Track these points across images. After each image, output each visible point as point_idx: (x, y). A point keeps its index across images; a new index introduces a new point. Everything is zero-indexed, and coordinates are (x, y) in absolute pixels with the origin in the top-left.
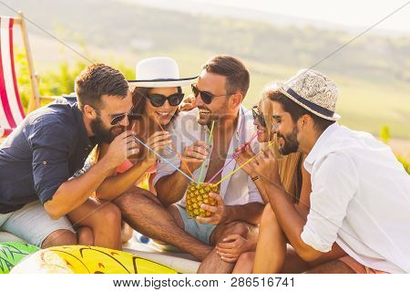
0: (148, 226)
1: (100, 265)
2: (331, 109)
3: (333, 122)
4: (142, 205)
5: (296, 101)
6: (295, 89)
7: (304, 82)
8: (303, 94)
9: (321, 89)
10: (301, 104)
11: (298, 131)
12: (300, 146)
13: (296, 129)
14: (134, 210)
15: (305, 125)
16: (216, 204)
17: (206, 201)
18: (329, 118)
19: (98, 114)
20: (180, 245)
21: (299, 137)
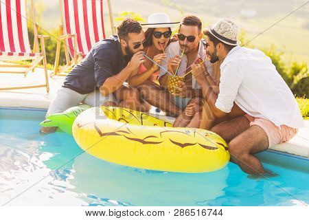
5: (215, 36)
8: (219, 32)
9: (228, 29)
10: (217, 37)
11: (217, 51)
12: (219, 58)
15: (220, 48)
19: (127, 43)
21: (217, 54)
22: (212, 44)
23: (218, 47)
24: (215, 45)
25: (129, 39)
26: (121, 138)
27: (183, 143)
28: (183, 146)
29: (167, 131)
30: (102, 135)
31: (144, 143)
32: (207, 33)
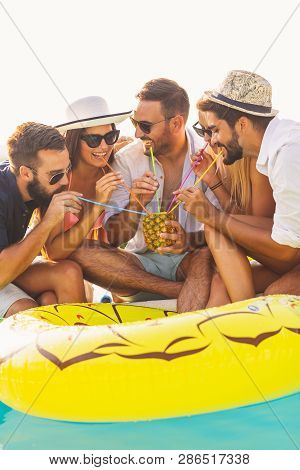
0: (109, 274)
1: (79, 316)
2: (266, 105)
3: (272, 118)
4: (98, 255)
5: (229, 105)
6: (224, 94)
7: (232, 84)
8: (234, 97)
9: (251, 87)
10: (234, 107)
11: (238, 137)
12: (244, 151)
13: (235, 135)
14: (91, 261)
15: (245, 128)
16: (176, 231)
17: (164, 230)
18: (267, 115)
19: (35, 174)
20: (148, 287)
21: (240, 142)
22: (224, 124)
23: (238, 127)
24: (232, 125)
25: (40, 163)
26: (112, 359)
27: (254, 335)
28: (255, 341)
29: (210, 319)
30: (62, 365)
31: (169, 357)
32: (206, 106)
